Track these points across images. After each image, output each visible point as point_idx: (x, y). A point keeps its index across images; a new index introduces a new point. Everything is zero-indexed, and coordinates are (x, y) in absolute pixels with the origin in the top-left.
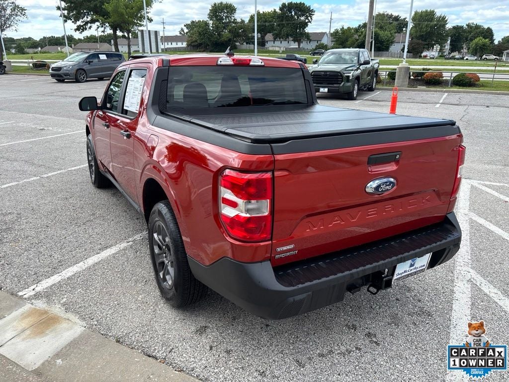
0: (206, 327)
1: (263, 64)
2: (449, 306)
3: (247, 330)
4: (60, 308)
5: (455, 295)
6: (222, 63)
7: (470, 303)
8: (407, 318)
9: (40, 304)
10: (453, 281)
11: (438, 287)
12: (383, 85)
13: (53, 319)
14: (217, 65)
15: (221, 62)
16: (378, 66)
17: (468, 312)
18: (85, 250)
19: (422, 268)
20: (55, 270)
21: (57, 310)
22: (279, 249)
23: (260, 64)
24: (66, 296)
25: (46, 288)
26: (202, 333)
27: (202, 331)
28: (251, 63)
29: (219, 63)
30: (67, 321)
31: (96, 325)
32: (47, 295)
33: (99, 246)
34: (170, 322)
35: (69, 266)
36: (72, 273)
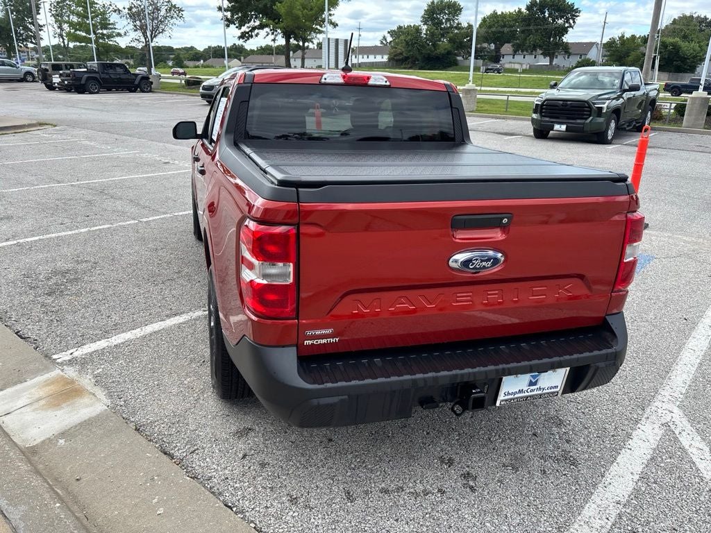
0: (250, 429)
1: (388, 83)
2: (611, 456)
3: (300, 442)
4: (90, 379)
5: (630, 442)
6: (328, 81)
9: (71, 372)
10: (637, 421)
11: (608, 426)
12: (664, 123)
13: (76, 391)
14: (321, 84)
15: (325, 79)
16: (658, 95)
18: (150, 314)
19: (552, 390)
20: (106, 334)
21: (86, 381)
22: (309, 333)
23: (384, 83)
24: (102, 367)
25: (86, 354)
26: (242, 436)
27: (242, 433)
28: (371, 82)
29: (323, 81)
30: (91, 396)
31: (121, 406)
32: (82, 364)
33: (168, 312)
34: (209, 417)
35: (123, 332)
36: (123, 341)
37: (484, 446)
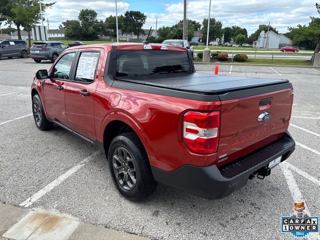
1: (167, 49)
2: (285, 183)
4: (55, 211)
5: (285, 177)
6: (146, 48)
7: (295, 181)
8: (267, 192)
9: (40, 210)
10: (281, 170)
11: (275, 174)
12: (195, 61)
13: (54, 219)
14: (143, 50)
17: (296, 185)
18: (54, 172)
19: (278, 162)
20: (39, 187)
21: (53, 212)
22: (220, 157)
23: (166, 49)
24: (56, 203)
25: (39, 199)
28: (161, 49)
29: (144, 48)
30: (65, 219)
31: (86, 219)
32: (42, 203)
33: (63, 169)
35: (48, 183)
36: (53, 188)
37: (247, 192)
